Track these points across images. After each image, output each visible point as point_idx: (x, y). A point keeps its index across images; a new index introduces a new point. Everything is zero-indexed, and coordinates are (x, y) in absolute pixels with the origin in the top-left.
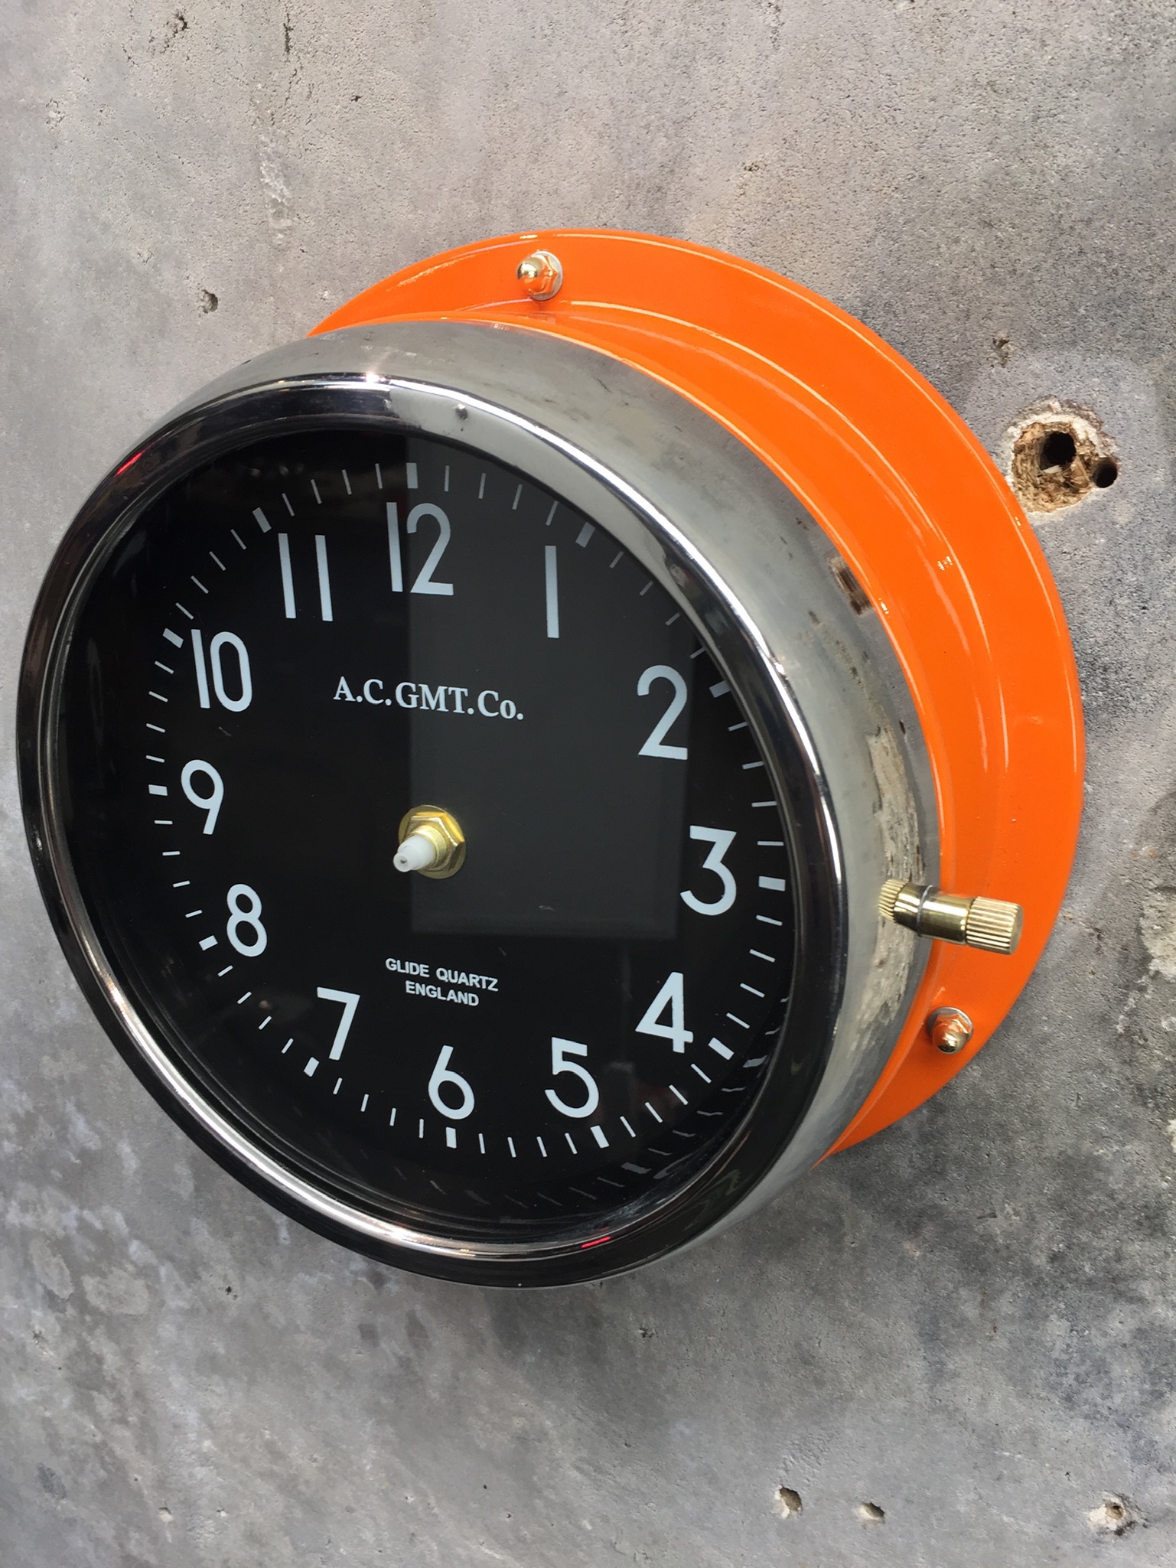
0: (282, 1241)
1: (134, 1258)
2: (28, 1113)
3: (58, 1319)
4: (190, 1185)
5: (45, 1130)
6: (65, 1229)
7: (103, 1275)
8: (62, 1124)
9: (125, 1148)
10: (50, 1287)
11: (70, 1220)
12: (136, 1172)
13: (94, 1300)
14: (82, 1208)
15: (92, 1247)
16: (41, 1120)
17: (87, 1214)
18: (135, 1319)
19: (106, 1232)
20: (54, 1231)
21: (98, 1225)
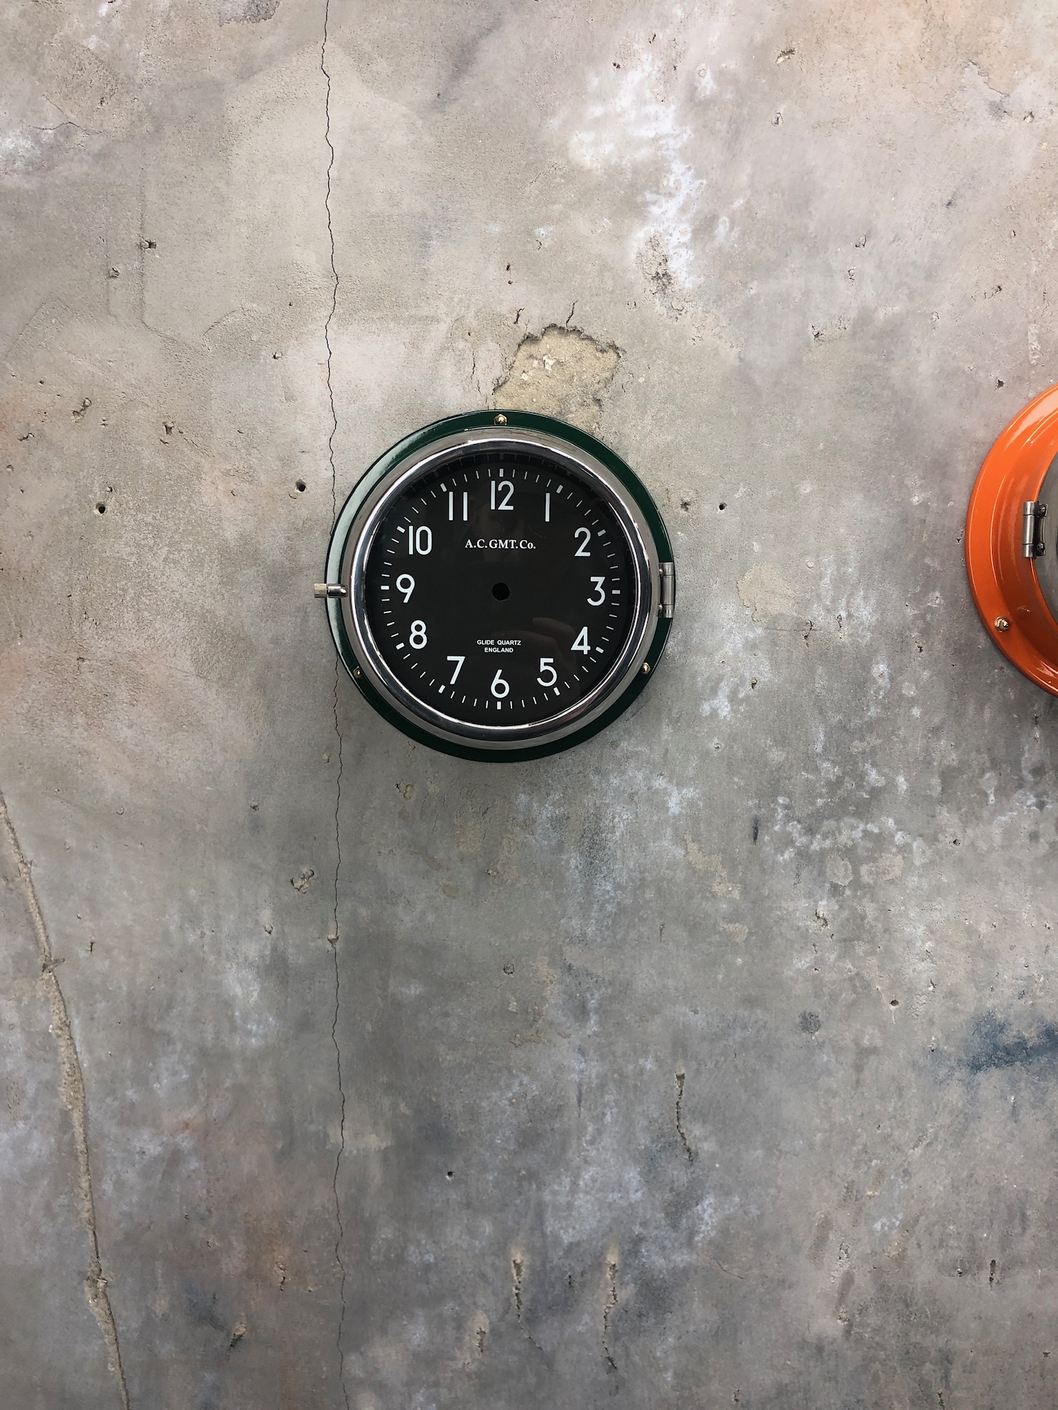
0: (991, 802)
1: (897, 843)
2: (838, 777)
3: (837, 902)
4: (939, 789)
5: (849, 784)
6: (853, 840)
7: (875, 860)
8: (862, 777)
9: (901, 780)
10: (835, 880)
11: (858, 834)
12: (906, 790)
13: (866, 879)
14: (867, 824)
15: (870, 845)
16: (847, 778)
17: (870, 827)
18: (892, 881)
19: (881, 833)
20: (846, 844)
21: (876, 831)
